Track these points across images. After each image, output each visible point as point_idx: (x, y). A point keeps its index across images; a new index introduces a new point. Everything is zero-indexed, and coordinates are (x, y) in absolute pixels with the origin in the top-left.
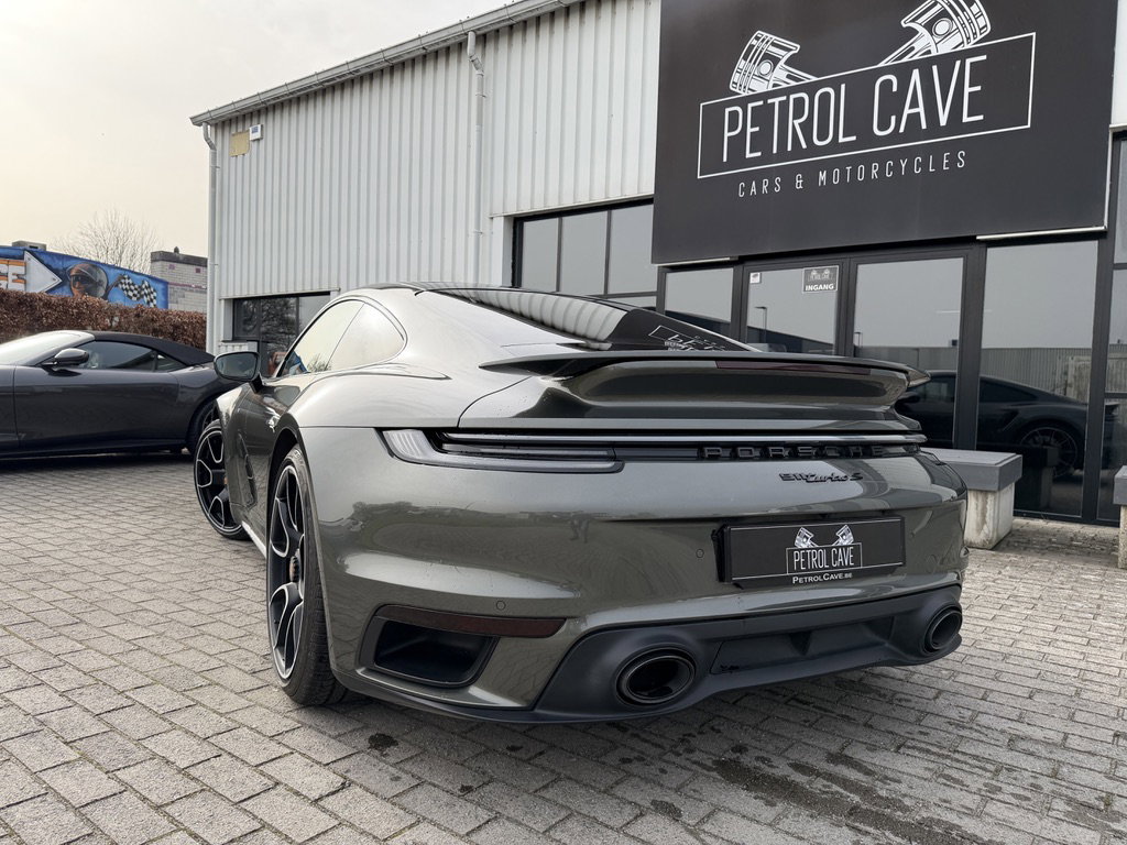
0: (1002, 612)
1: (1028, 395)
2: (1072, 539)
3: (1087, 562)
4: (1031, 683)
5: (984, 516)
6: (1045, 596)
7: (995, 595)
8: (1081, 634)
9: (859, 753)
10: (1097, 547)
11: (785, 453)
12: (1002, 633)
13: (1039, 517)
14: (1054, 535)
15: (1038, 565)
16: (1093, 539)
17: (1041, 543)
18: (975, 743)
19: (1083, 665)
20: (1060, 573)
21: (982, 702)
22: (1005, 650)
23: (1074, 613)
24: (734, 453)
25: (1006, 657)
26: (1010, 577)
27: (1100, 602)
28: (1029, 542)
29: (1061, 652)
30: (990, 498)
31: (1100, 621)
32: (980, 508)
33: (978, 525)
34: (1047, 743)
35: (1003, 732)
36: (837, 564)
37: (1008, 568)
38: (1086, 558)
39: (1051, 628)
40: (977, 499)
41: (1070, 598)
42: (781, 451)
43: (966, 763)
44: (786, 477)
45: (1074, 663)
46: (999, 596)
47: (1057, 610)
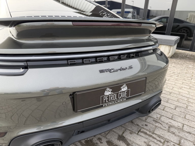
0: (171, 78)
1: (182, 22)
2: (187, 55)
3: (190, 61)
4: (176, 103)
5: (170, 51)
6: (181, 73)
7: (170, 72)
8: (188, 85)
9: (127, 136)
10: (192, 57)
11: (106, 59)
12: (170, 85)
13: (181, 49)
14: (183, 54)
15: (179, 63)
16: (191, 55)
17: (180, 56)
18: (160, 129)
19: (188, 96)
20: (184, 65)
21: (163, 111)
22: (171, 91)
23: (187, 78)
24: (83, 62)
25: (170, 93)
26: (174, 67)
27: (192, 74)
28: (178, 56)
29: (183, 92)
30: (172, 47)
31: (192, 81)
32: (169, 49)
33: (168, 53)
34: (178, 128)
35: (167, 124)
36: (121, 97)
37: (173, 64)
38: (190, 60)
39: (181, 83)
40: (169, 47)
41: (186, 73)
42: (103, 59)
43: (155, 139)
44: (101, 71)
45: (186, 95)
46: (171, 72)
47: (183, 77)
